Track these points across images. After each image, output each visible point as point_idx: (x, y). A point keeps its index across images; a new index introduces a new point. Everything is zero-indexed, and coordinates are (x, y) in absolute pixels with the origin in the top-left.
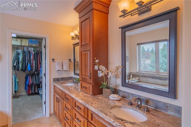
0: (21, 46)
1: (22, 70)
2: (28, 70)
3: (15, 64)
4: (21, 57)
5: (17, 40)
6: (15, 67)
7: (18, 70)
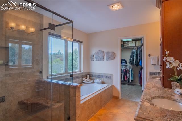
0: (136, 46)
1: (135, 65)
2: (140, 65)
3: (131, 61)
4: (135, 55)
5: (132, 43)
6: (131, 62)
7: (133, 65)
